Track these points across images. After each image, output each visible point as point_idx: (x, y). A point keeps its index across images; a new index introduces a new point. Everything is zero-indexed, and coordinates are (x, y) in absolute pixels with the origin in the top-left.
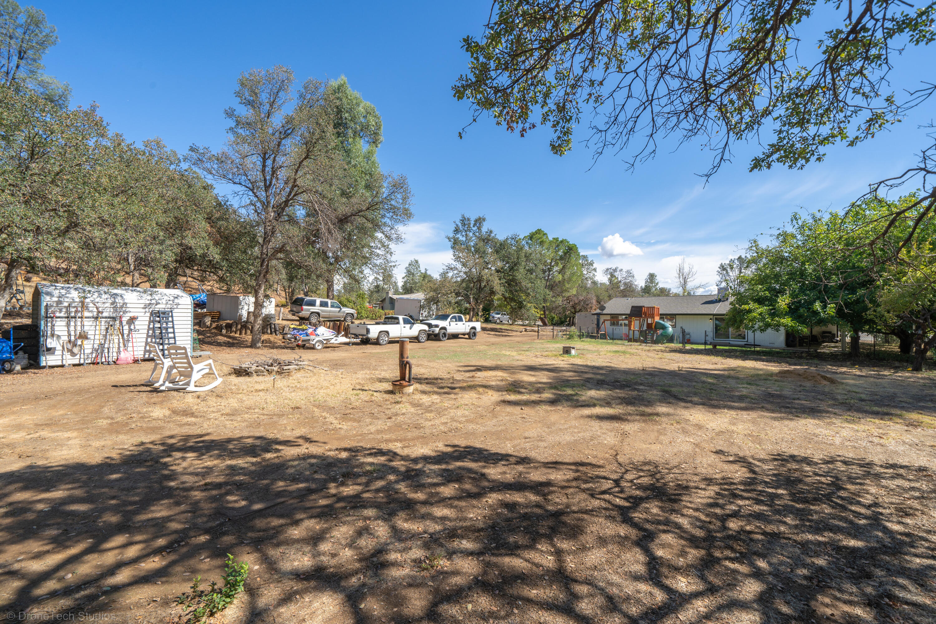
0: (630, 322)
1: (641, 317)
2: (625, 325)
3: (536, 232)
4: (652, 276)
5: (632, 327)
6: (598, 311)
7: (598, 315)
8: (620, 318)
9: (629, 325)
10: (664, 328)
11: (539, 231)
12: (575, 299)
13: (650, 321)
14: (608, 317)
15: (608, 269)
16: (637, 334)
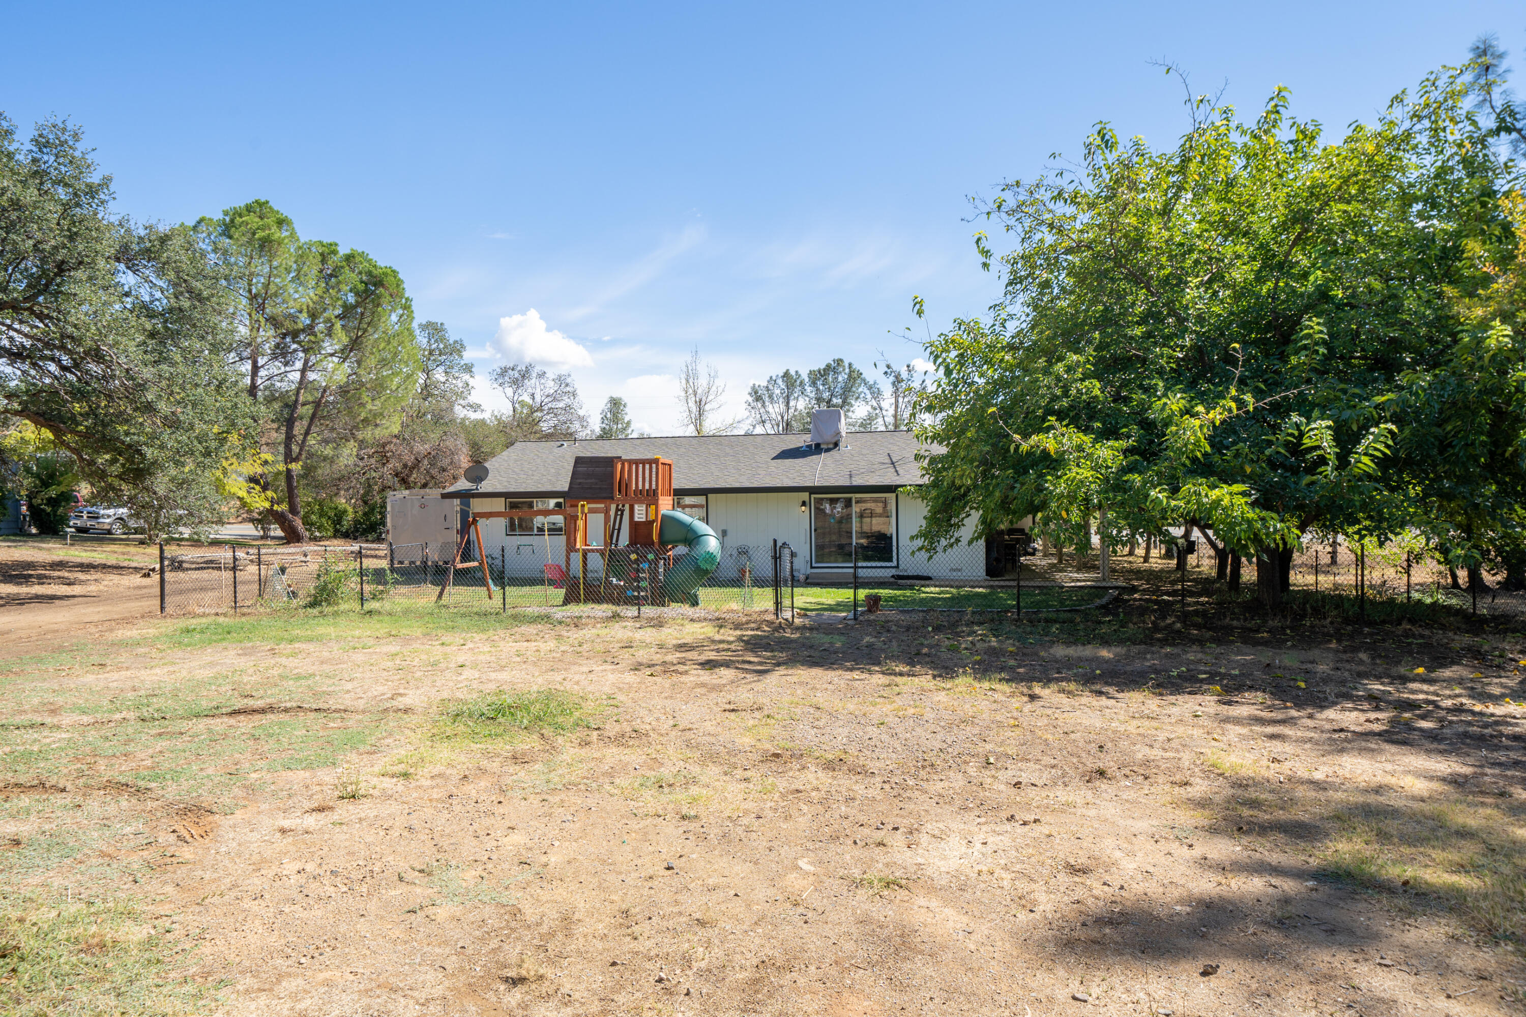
0: (572, 519)
1: (612, 498)
2: (555, 530)
3: (249, 209)
4: (616, 405)
5: (579, 536)
6: (463, 484)
7: (465, 496)
8: (539, 505)
9: (568, 531)
10: (691, 538)
11: (259, 208)
12: (404, 451)
13: (640, 513)
14: (499, 505)
15: (504, 371)
16: (597, 563)
